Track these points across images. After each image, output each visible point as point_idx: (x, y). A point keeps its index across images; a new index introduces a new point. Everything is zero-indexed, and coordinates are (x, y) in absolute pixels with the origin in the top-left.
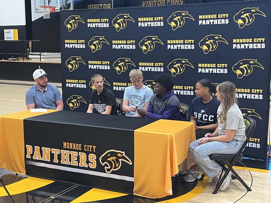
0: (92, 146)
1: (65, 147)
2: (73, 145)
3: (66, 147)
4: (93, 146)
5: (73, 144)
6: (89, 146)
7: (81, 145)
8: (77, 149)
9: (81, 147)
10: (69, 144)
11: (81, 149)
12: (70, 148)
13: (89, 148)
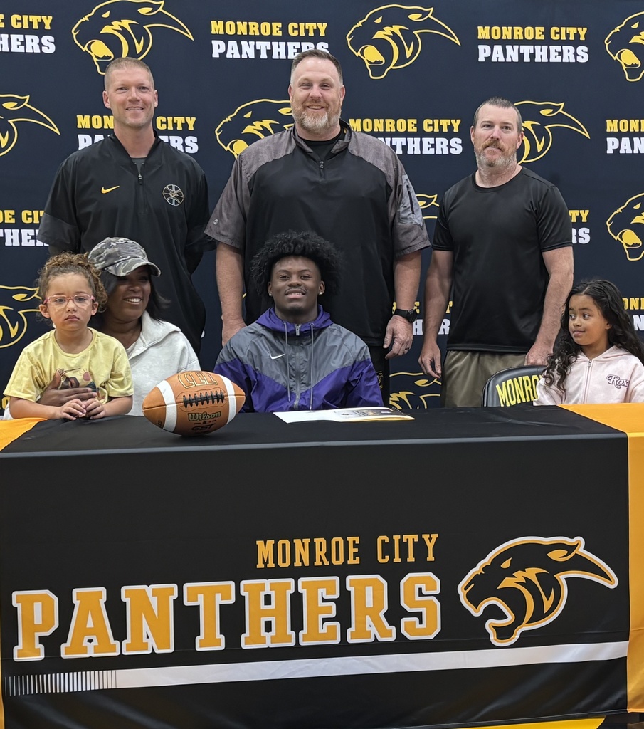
0: (416, 537)
1: (266, 563)
2: (312, 546)
3: (275, 561)
4: (426, 537)
5: (315, 540)
6: (401, 540)
7: (357, 539)
8: (335, 562)
9: (356, 550)
10: (293, 547)
11: (357, 561)
12: (298, 564)
13: (404, 546)
